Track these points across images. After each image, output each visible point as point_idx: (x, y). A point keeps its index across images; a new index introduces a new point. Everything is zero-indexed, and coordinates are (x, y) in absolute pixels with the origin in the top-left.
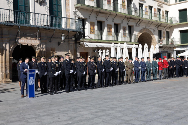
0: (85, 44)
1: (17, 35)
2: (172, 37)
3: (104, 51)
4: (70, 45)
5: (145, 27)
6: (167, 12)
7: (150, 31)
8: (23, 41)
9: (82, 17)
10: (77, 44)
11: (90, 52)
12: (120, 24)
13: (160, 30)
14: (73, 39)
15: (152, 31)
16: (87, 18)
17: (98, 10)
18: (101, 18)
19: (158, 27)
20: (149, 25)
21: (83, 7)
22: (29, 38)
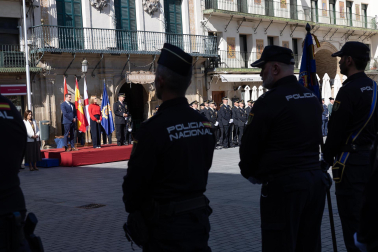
0: (223, 77)
1: (125, 67)
2: (376, 56)
3: (255, 88)
5: (322, 39)
6: (365, 7)
7: (333, 46)
8: (134, 78)
9: (213, 29)
10: (208, 78)
11: (229, 90)
12: (278, 37)
14: (203, 69)
15: (337, 45)
16: (222, 30)
17: (241, 15)
18: (245, 29)
19: (347, 38)
20: (330, 35)
21: (217, 13)
22: (141, 72)
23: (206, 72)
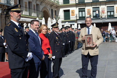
4: (3, 18)
5: (44, 6)
7: (48, 10)
10: (7, 18)
12: (32, 2)
13: (52, 9)
14: (5, 13)
15: (48, 9)
19: (51, 7)
20: (47, 5)
23: (6, 14)
